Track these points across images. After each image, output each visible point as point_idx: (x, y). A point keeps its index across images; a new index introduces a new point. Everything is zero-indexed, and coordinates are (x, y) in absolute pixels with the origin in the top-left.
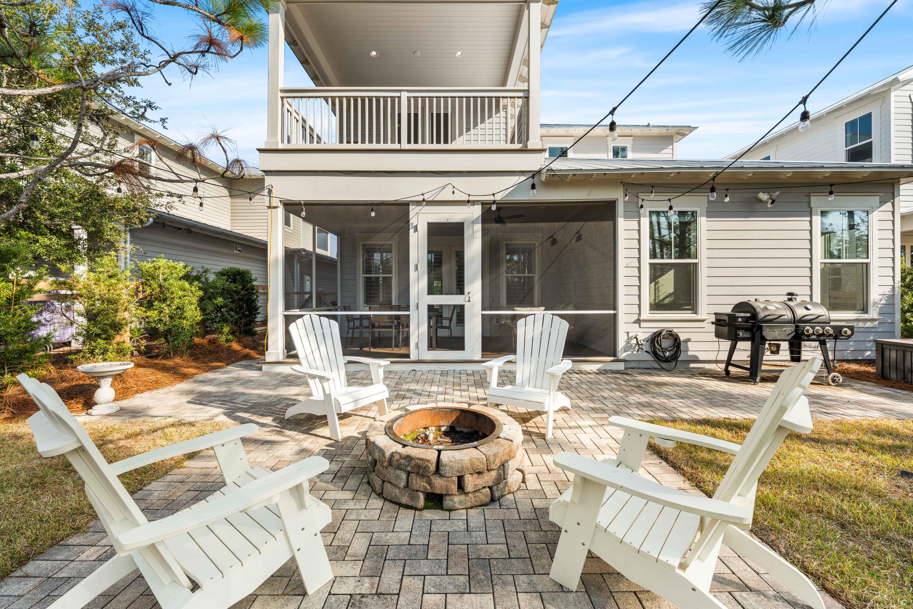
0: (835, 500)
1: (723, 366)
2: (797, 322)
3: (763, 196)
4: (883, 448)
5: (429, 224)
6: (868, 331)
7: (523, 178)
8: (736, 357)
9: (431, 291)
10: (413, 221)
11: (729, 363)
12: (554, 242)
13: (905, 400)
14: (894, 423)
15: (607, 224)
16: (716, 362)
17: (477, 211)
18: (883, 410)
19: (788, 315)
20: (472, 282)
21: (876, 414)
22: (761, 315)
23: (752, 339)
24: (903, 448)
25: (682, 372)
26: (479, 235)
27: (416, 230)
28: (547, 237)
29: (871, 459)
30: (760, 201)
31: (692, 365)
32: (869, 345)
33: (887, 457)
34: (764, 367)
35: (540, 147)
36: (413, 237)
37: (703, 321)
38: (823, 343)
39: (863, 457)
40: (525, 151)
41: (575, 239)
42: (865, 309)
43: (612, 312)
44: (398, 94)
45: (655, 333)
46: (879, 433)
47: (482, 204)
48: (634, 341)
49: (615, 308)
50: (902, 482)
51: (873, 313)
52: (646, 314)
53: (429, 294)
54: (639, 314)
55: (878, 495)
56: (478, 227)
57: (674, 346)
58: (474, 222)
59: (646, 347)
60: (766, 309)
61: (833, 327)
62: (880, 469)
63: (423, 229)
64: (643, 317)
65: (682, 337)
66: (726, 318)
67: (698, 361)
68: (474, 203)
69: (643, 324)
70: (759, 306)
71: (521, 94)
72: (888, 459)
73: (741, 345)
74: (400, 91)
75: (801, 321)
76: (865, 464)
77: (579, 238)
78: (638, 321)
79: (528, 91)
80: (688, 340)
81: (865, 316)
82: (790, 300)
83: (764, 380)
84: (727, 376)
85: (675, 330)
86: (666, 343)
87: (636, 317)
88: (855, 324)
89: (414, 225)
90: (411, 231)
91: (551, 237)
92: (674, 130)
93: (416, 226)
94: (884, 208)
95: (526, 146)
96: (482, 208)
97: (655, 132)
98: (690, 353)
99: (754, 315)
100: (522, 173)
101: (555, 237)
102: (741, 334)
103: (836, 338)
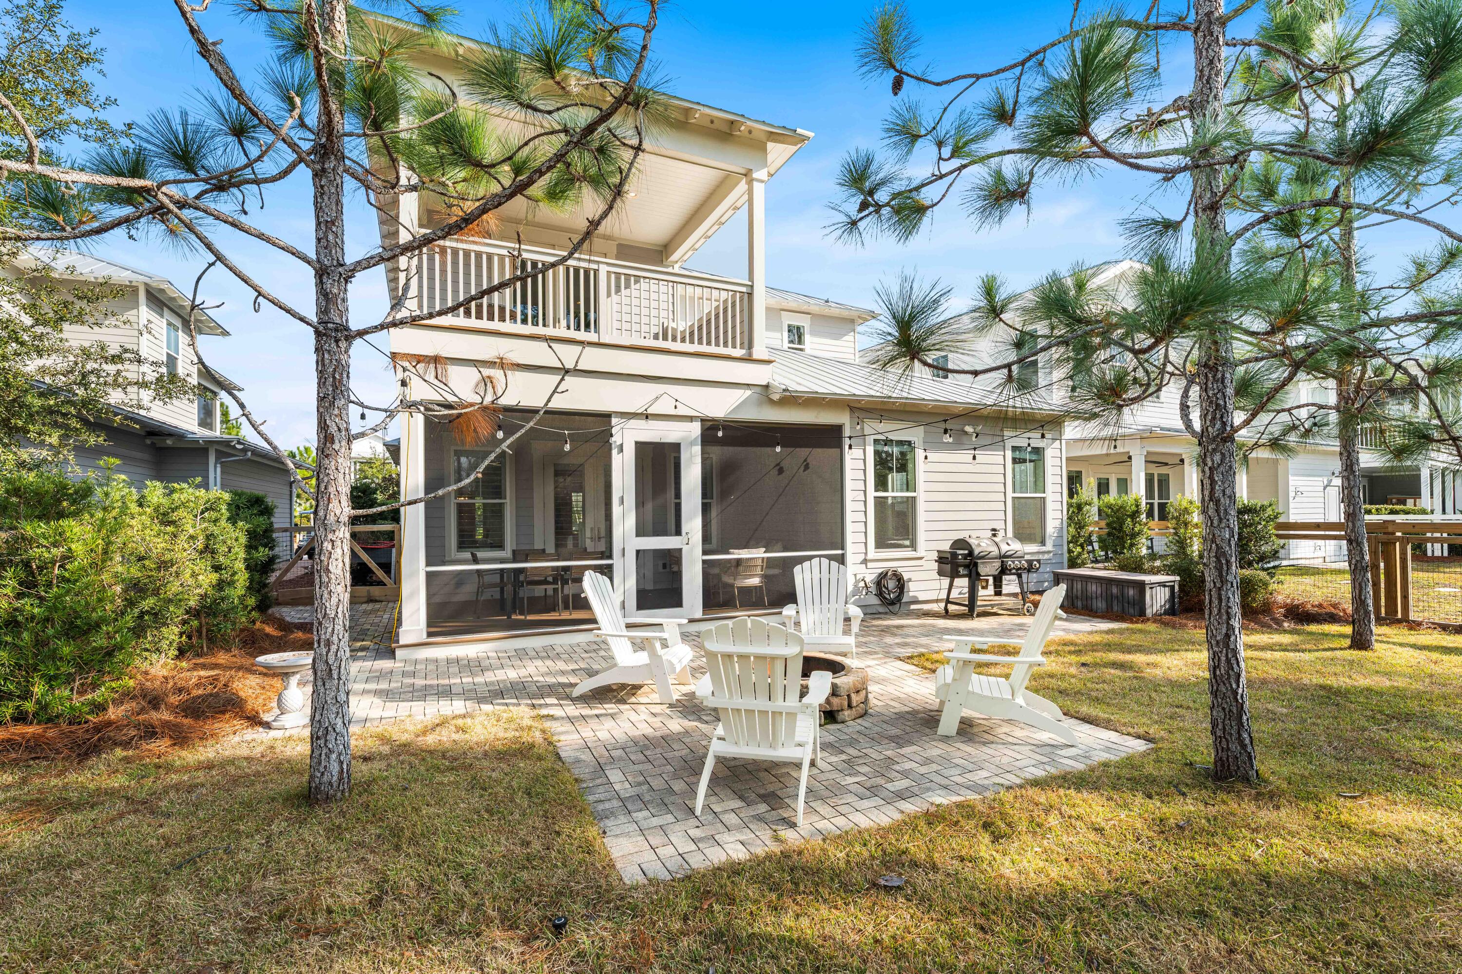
0: (1054, 681)
1: (942, 605)
2: (1003, 557)
3: (969, 429)
4: (1070, 653)
5: (637, 443)
6: (1048, 562)
7: (748, 393)
8: (954, 594)
9: (640, 532)
10: (616, 439)
11: (948, 601)
12: (781, 471)
13: (1075, 622)
14: (1072, 637)
15: (835, 451)
16: (937, 601)
17: (696, 429)
18: (1064, 630)
19: (995, 552)
20: (691, 519)
21: (1061, 633)
22: (976, 552)
23: (969, 576)
24: (1080, 651)
25: (908, 615)
26: (699, 460)
27: (621, 449)
28: (773, 465)
29: (1066, 660)
30: (966, 433)
31: (913, 607)
32: (1046, 576)
33: (1073, 657)
34: (979, 603)
35: (766, 358)
36: (616, 459)
37: (921, 558)
38: (1019, 576)
39: (1061, 659)
40: (748, 359)
41: (802, 468)
42: (1043, 543)
43: (840, 552)
44: (595, 266)
45: (881, 574)
46: (1065, 644)
47: (702, 420)
48: (862, 584)
49: (843, 548)
50: (1082, 669)
51: (1049, 547)
52: (872, 553)
53: (637, 535)
54: (866, 554)
55: (1073, 676)
56: (697, 449)
57: (897, 587)
58: (692, 444)
59: (873, 589)
60: (979, 545)
61: (1027, 561)
62: (1071, 664)
63: (630, 451)
64: (869, 557)
65: (906, 576)
66: (949, 556)
67: (917, 602)
68: (691, 419)
69: (870, 565)
70: (973, 542)
71: (744, 289)
72: (1074, 658)
73: (958, 582)
74: (598, 262)
75: (1005, 556)
76: (1063, 663)
77: (807, 467)
78: (865, 562)
79: (752, 286)
80: (910, 580)
81: (1044, 549)
82: (994, 535)
83: (979, 615)
84: (947, 615)
85: (900, 570)
86: (891, 584)
87: (862, 557)
88: (1040, 557)
89: (618, 443)
90: (614, 452)
91: (778, 465)
92: (856, 314)
93: (622, 445)
94: (1053, 446)
95: (750, 354)
96: (702, 425)
97: (836, 312)
98: (911, 594)
99: (971, 553)
100: (748, 386)
101: (782, 465)
102: (961, 569)
103: (1029, 571)
